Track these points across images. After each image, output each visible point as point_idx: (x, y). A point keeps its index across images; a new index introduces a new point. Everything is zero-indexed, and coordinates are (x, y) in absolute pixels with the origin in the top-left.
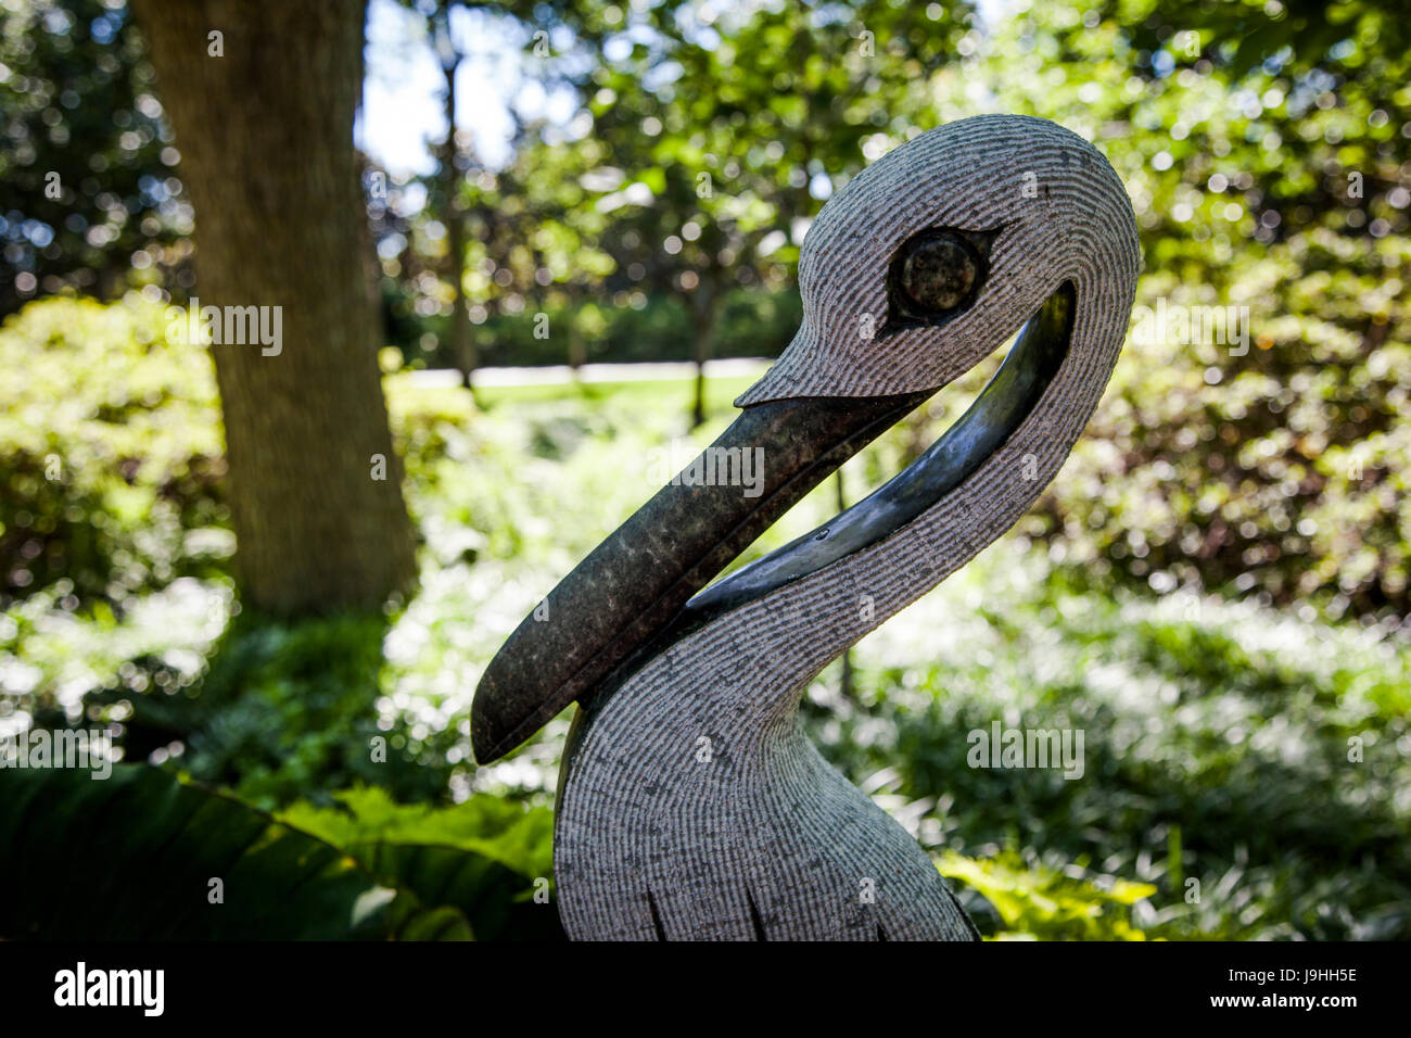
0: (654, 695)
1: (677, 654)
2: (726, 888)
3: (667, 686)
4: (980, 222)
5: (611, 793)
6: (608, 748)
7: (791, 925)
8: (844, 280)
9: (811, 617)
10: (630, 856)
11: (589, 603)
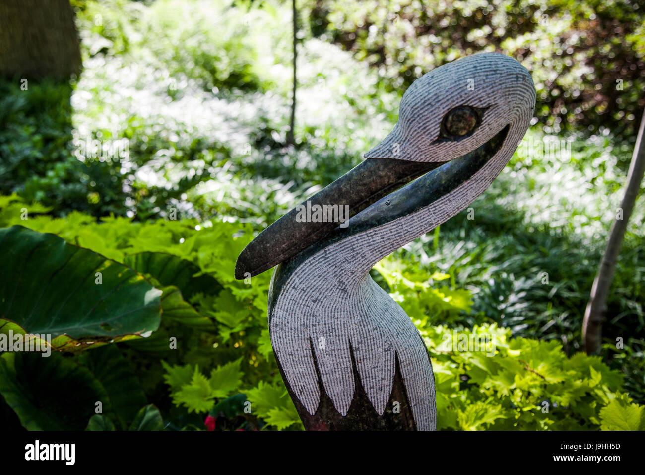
0: (318, 265)
1: (329, 250)
2: (341, 338)
3: (324, 262)
4: (482, 104)
5: (298, 301)
6: (298, 284)
7: (364, 351)
8: (423, 121)
9: (384, 240)
10: (304, 324)
11: (294, 227)
